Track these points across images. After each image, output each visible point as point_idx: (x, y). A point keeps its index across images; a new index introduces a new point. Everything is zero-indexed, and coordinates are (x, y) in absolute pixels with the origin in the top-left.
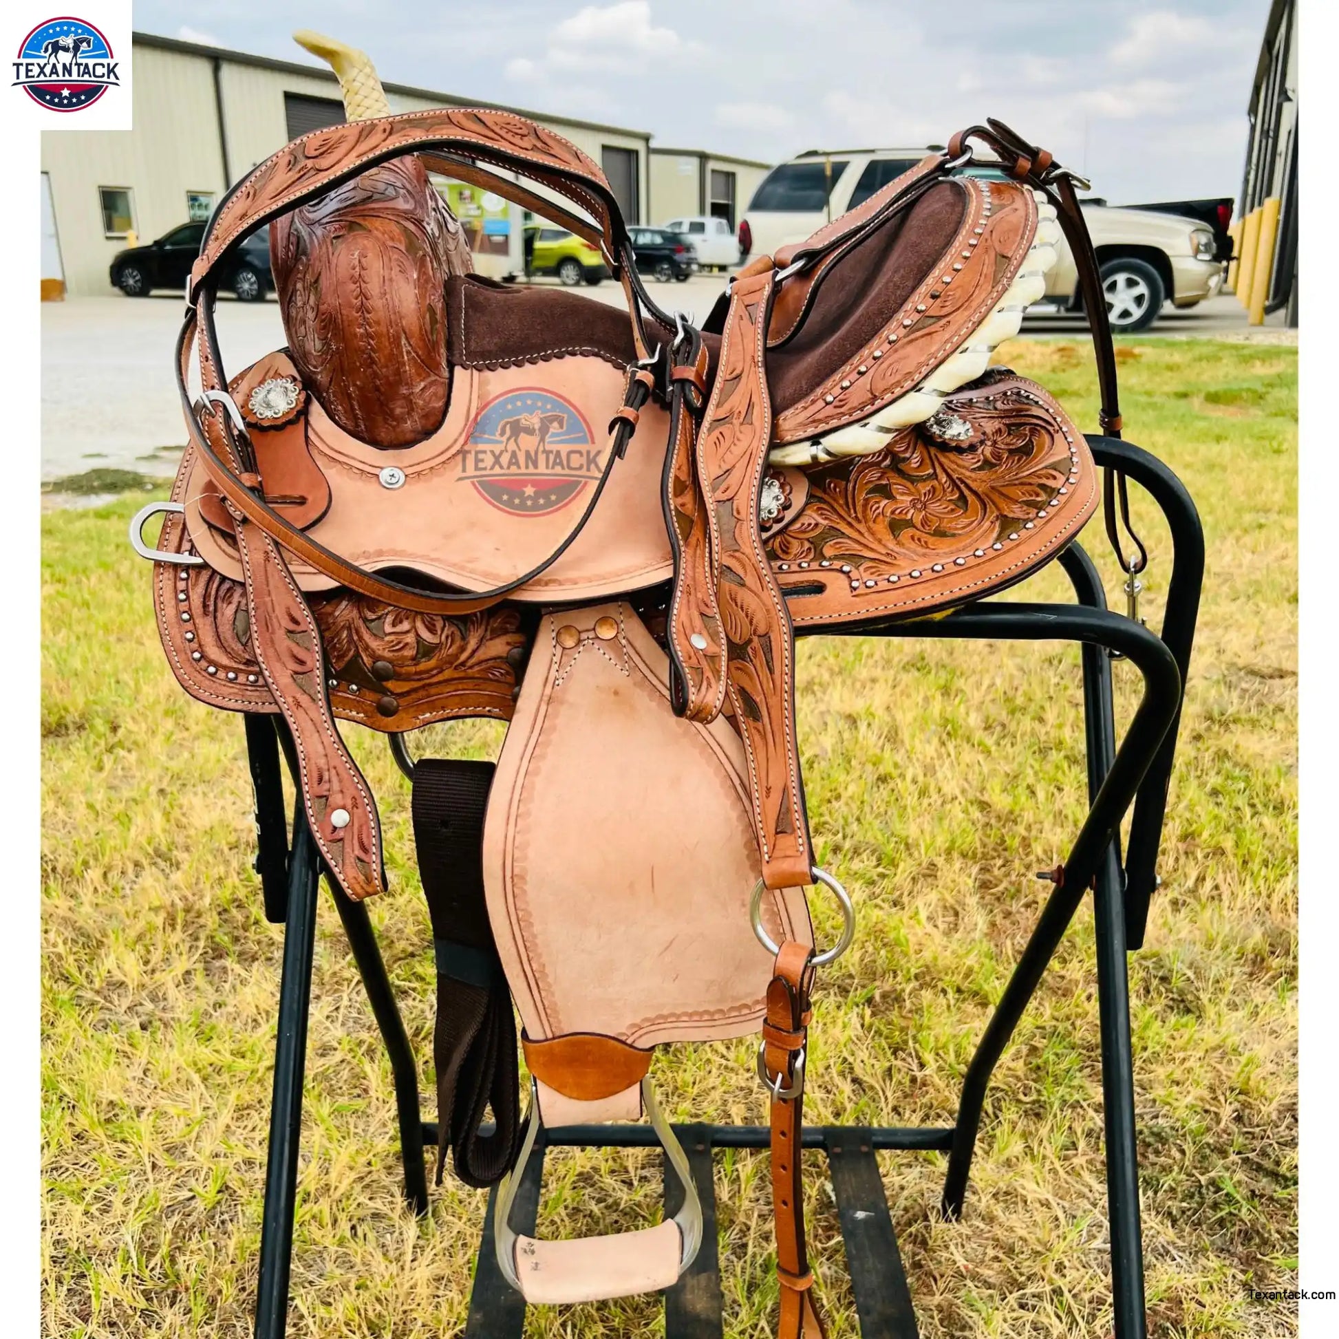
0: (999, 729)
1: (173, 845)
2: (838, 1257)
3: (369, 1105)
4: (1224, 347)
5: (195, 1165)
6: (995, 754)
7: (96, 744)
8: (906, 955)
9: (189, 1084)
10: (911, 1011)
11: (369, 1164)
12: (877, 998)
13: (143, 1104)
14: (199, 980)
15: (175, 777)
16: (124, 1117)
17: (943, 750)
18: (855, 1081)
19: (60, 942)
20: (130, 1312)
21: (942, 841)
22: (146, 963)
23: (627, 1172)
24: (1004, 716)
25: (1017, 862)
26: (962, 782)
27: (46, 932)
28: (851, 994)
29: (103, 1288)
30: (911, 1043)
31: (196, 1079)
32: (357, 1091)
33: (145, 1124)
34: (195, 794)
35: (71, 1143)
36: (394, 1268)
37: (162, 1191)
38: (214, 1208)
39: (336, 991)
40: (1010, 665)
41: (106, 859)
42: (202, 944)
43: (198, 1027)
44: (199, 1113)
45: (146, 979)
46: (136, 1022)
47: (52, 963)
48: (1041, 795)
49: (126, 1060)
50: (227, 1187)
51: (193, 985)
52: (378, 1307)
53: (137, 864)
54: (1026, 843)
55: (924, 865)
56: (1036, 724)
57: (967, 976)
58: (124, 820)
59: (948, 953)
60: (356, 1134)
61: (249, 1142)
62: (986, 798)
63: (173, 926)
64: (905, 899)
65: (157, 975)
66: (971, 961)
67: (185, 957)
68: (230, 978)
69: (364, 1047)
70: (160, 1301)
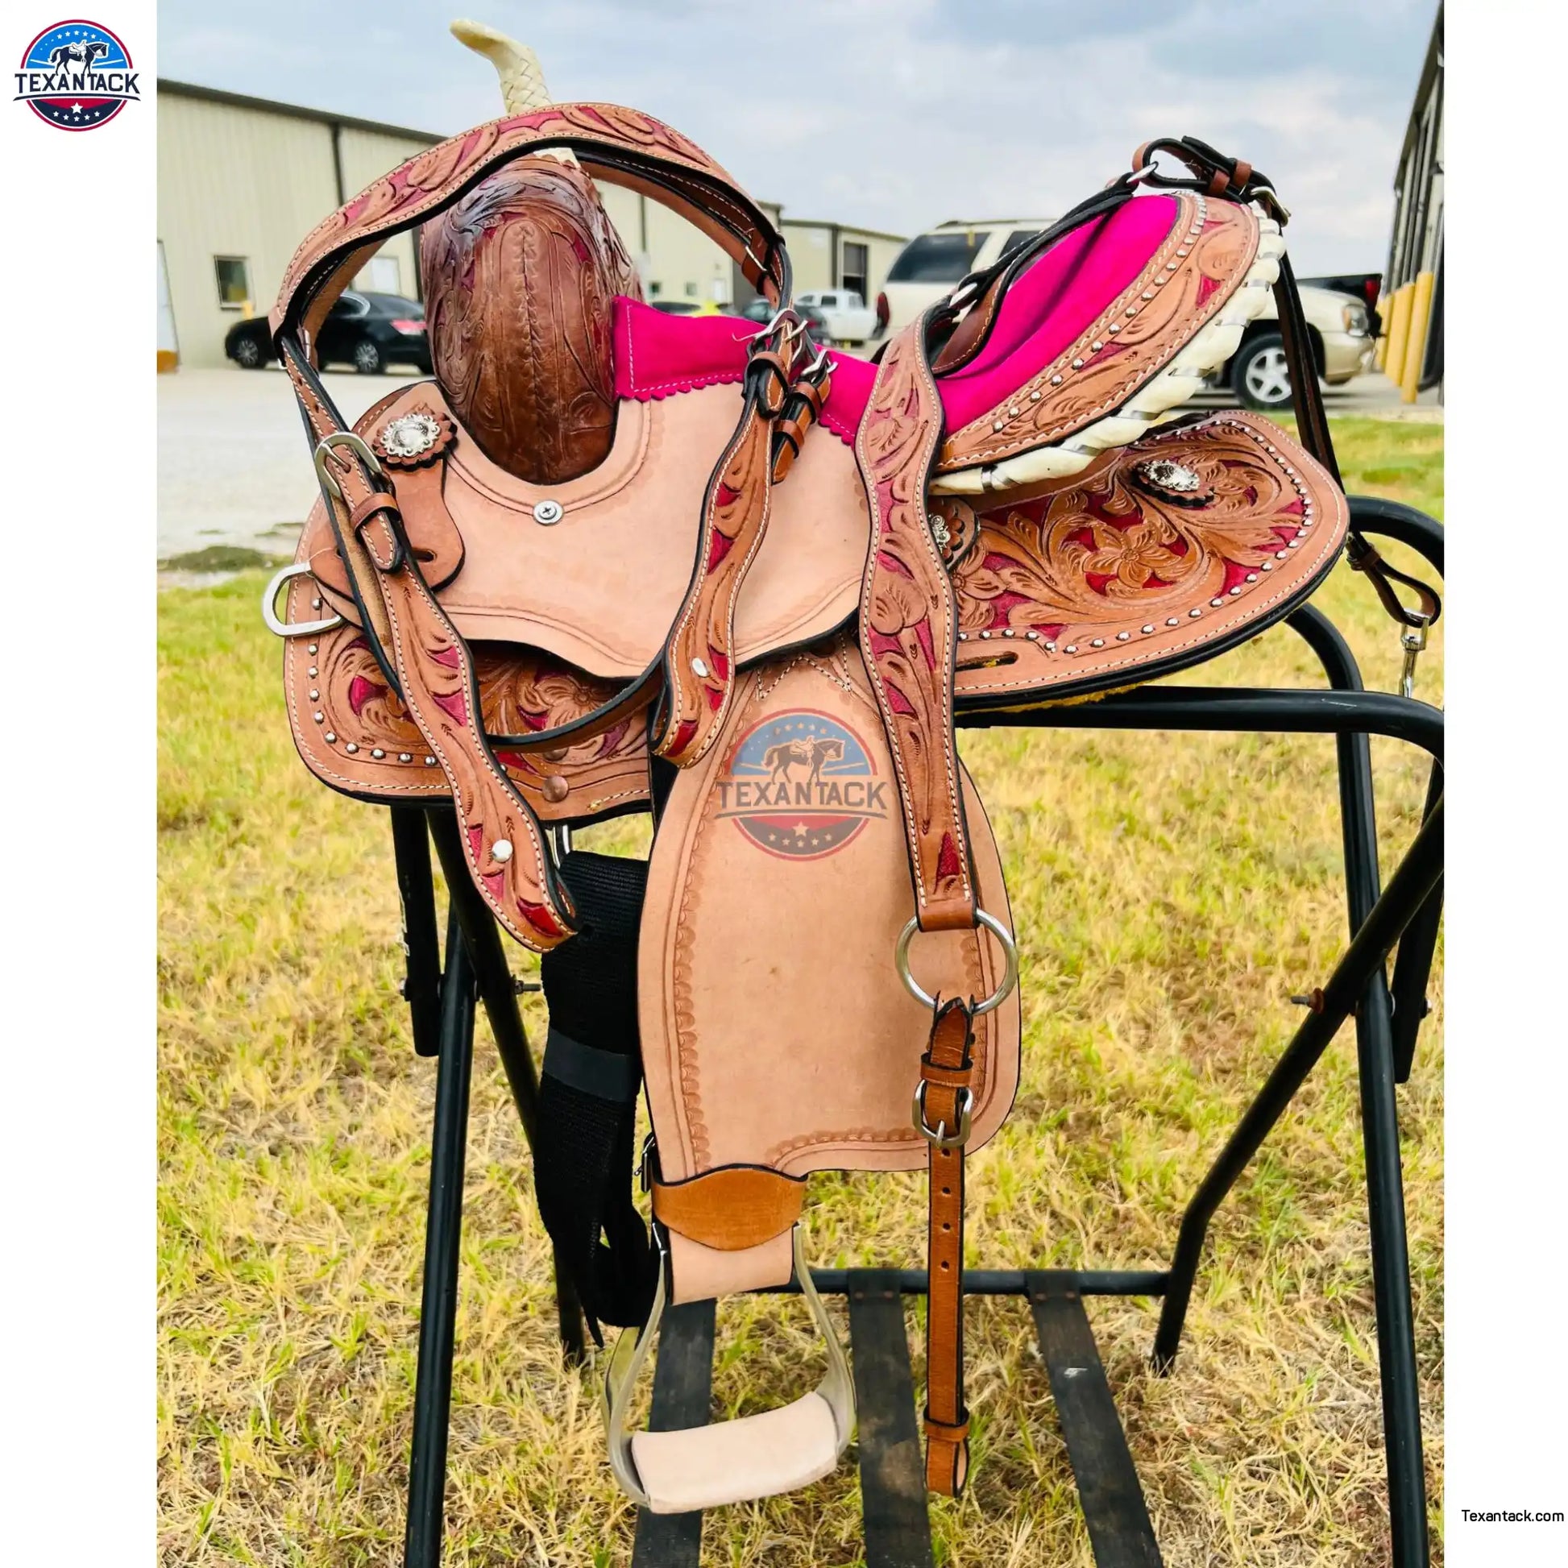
0: (1178, 824)
1: (301, 950)
2: (1047, 1417)
3: (521, 1241)
4: (1379, 425)
5: (331, 1310)
6: (1176, 852)
7: (217, 838)
8: (1097, 1073)
9: (324, 1218)
10: (1107, 1136)
11: (525, 1308)
12: (1071, 1120)
13: (273, 1240)
14: (332, 1099)
15: (302, 875)
16: (253, 1255)
17: (1121, 847)
18: (1054, 1214)
19: (181, 1057)
20: (263, 1482)
21: (1128, 947)
22: (275, 1080)
23: (808, 1318)
24: (1181, 810)
25: (1209, 969)
26: (1143, 882)
27: (166, 1045)
28: (1043, 1116)
29: (234, 1456)
30: (1112, 1171)
31: (332, 1212)
32: (508, 1225)
33: (275, 1262)
34: (325, 893)
35: (195, 1285)
36: (556, 1429)
37: (295, 1341)
38: (354, 1359)
39: (481, 1112)
40: (1185, 755)
41: (230, 964)
42: (335, 1059)
43: (332, 1152)
44: (335, 1252)
45: (275, 1098)
46: (265, 1146)
47: (172, 1081)
48: (1228, 897)
49: (254, 1190)
50: (368, 1336)
51: (326, 1104)
52: (540, 1478)
53: (262, 971)
54: (1218, 950)
55: (1110, 973)
56: (1217, 819)
57: (1166, 1096)
58: (248, 921)
59: (1144, 1070)
60: (508, 1274)
61: (391, 1283)
62: (1171, 899)
63: (304, 1039)
64: (1092, 1011)
65: (287, 1094)
66: (1168, 1080)
67: (316, 1073)
68: (367, 1098)
69: (515, 1177)
70: (296, 1469)
